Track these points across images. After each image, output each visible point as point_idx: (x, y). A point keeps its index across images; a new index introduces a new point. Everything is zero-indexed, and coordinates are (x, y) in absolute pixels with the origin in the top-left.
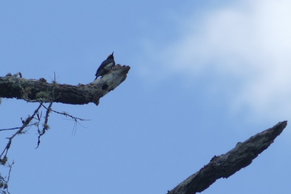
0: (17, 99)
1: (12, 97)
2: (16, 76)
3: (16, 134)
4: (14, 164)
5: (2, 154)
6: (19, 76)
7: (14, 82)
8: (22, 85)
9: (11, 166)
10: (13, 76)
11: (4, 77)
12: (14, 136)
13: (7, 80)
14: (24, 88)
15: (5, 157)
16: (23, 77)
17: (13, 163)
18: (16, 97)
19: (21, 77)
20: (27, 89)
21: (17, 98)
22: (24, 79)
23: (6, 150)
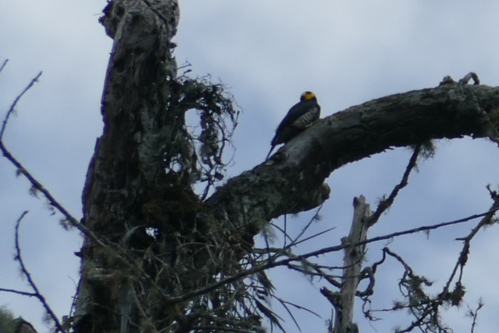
0: (474, 137)
1: (462, 135)
2: (464, 81)
3: (479, 227)
4: (483, 307)
5: (451, 280)
6: (471, 82)
7: (462, 98)
8: (482, 103)
9: (474, 313)
10: (458, 84)
11: (436, 89)
12: (475, 231)
13: (444, 94)
14: (488, 109)
15: (459, 286)
16: (481, 83)
17: (480, 306)
18: (471, 133)
19: (477, 82)
20: (495, 112)
21: (472, 135)
22: (485, 88)
23: (459, 267)
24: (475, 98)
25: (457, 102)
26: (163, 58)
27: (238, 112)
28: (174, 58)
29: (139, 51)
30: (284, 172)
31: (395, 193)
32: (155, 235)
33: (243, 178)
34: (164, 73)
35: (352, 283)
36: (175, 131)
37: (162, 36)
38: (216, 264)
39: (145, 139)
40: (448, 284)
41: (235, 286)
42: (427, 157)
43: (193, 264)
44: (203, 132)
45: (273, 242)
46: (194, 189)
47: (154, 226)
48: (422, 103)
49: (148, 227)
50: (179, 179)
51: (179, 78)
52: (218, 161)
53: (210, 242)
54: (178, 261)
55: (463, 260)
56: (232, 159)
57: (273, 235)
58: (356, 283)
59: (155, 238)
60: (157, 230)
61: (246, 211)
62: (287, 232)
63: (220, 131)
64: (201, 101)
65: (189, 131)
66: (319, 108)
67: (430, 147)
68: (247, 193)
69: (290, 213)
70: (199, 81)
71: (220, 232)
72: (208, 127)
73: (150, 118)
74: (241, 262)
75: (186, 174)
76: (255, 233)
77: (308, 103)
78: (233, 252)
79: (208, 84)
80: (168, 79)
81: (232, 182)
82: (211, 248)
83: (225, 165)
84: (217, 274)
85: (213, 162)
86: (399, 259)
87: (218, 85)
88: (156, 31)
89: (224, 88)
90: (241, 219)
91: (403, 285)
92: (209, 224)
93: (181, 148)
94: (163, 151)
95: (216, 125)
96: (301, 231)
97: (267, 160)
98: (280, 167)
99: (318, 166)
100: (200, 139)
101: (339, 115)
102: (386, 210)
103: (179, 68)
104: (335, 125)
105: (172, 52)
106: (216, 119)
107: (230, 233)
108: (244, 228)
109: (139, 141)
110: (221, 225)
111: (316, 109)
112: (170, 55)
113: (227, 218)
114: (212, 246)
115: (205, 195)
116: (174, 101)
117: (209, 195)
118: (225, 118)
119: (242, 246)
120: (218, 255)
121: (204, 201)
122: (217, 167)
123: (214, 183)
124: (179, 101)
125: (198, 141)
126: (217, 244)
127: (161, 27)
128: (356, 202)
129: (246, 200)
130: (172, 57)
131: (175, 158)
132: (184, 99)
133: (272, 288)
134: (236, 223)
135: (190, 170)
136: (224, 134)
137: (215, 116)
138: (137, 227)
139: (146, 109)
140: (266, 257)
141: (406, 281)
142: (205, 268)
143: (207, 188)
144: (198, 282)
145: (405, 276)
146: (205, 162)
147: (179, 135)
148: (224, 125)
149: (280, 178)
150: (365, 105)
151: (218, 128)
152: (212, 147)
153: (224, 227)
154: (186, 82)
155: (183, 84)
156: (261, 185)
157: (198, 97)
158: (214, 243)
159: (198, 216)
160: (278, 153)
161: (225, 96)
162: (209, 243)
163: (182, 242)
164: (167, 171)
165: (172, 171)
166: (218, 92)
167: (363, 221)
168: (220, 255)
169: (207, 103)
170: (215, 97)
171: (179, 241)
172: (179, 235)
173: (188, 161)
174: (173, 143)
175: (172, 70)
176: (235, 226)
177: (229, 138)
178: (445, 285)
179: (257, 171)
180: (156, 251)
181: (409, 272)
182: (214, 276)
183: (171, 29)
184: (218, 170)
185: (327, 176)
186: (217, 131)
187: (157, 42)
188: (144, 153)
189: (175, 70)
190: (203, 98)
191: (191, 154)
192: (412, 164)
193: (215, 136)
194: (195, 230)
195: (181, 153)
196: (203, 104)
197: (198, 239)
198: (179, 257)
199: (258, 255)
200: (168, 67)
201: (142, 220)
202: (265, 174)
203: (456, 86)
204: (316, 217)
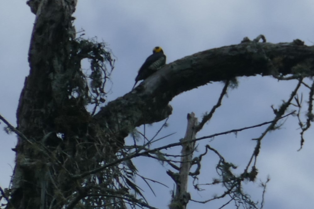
0: (263, 75)
1: (255, 74)
2: (256, 40)
3: (266, 132)
4: (270, 181)
5: (249, 165)
6: (261, 41)
7: (255, 51)
9: (264, 184)
10: (253, 42)
11: (239, 45)
12: (264, 134)
13: (243, 49)
14: (272, 57)
15: (254, 169)
16: (267, 41)
17: (268, 180)
18: (261, 73)
19: (264, 41)
20: (277, 59)
21: (261, 74)
22: (270, 45)
23: (254, 157)
24: (263, 51)
25: (252, 53)
26: (67, 27)
27: (115, 60)
28: (74, 27)
29: (52, 22)
30: (144, 97)
31: (213, 111)
32: (62, 138)
33: (118, 102)
34: (68, 36)
35: (187, 166)
36: (75, 72)
37: (66, 13)
38: (101, 155)
39: (55, 77)
40: (247, 168)
41: (113, 169)
42: (233, 88)
43: (86, 156)
44: (93, 73)
45: (138, 141)
46: (87, 109)
47: (61, 132)
48: (230, 54)
49: (58, 133)
50: (78, 102)
51: (77, 39)
52: (102, 91)
53: (97, 142)
54: (77, 154)
55: (256, 153)
56: (111, 90)
58: (189, 167)
59: (62, 139)
60: (63, 134)
61: (119, 122)
62: (145, 136)
63: (103, 72)
64: (91, 53)
65: (84, 72)
66: (165, 57)
67: (235, 82)
68: (120, 111)
69: (147, 123)
70: (90, 41)
71: (103, 136)
72: (95, 70)
73: (59, 64)
74: (116, 154)
75: (82, 99)
76: (126, 135)
77: (158, 54)
78: (111, 148)
79: (95, 43)
80: (70, 39)
81: (111, 104)
82: (98, 145)
83: (106, 94)
84: (101, 162)
85: (99, 92)
86: (216, 152)
87: (102, 43)
88: (62, 10)
89: (105, 45)
90: (116, 127)
91: (219, 168)
92: (96, 131)
93: (78, 82)
94: (67, 85)
95: (100, 68)
97: (133, 90)
98: (141, 95)
99: (165, 94)
100: (91, 77)
101: (178, 62)
102: (208, 122)
103: (77, 33)
104: (175, 68)
105: (73, 23)
106: (100, 65)
107: (109, 136)
108: (119, 133)
109: (52, 78)
110: (104, 131)
111: (163, 58)
112: (72, 25)
113: (107, 127)
114: (99, 144)
115: (94, 112)
116: (74, 54)
117: (96, 112)
118: (106, 64)
119: (117, 144)
120: (102, 150)
121: (93, 116)
122: (101, 95)
123: (100, 105)
124: (77, 53)
125: (89, 78)
126: (101, 143)
127: (66, 7)
128: (189, 117)
129: (120, 115)
130: (73, 26)
131: (75, 89)
132: (80, 52)
133: (136, 171)
134: (113, 130)
135: (84, 97)
136: (105, 74)
137: (100, 63)
138: (51, 133)
139: (56, 58)
140: (133, 150)
141: (221, 166)
142: (94, 158)
143: (95, 108)
144: (89, 167)
145: (220, 163)
146: (94, 92)
147: (77, 75)
148: (106, 68)
149: (141, 102)
150: (194, 55)
151: (102, 70)
152: (98, 82)
153: (106, 132)
154: (82, 42)
155: (79, 43)
156: (129, 106)
157: (89, 51)
159: (89, 125)
160: (140, 86)
161: (106, 50)
162: (96, 143)
163: (79, 142)
164: (70, 97)
165: (73, 97)
166: (101, 48)
168: (104, 150)
169: (94, 55)
170: (100, 51)
171: (78, 142)
172: (77, 137)
173: (82, 91)
174: (73, 80)
175: (73, 34)
176: (113, 132)
177: (108, 77)
178: (245, 168)
179: (126, 97)
180: (63, 148)
181: (222, 160)
182: (100, 163)
183: (72, 8)
184: (102, 97)
185: (170, 100)
186: (101, 72)
187: (63, 17)
188: (55, 86)
189: (75, 34)
190: (92, 52)
191: (85, 87)
192: (224, 92)
193: (100, 75)
194: (87, 134)
195: (78, 86)
196: (92, 55)
197: (90, 140)
198: (77, 151)
199: (127, 150)
200: (70, 32)
201: (54, 128)
202: (131, 99)
203: (251, 43)
204: (165, 125)
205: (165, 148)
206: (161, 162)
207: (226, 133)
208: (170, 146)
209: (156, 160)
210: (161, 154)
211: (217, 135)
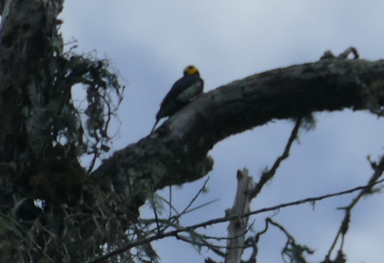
0: (354, 110)
2: (344, 56)
3: (359, 197)
5: (332, 247)
6: (351, 56)
7: (342, 72)
8: (362, 77)
10: (338, 59)
11: (317, 63)
12: (355, 201)
13: (323, 69)
14: (368, 82)
15: (341, 255)
16: (361, 57)
18: (351, 105)
19: (357, 56)
20: (375, 85)
21: (352, 107)
22: (365, 63)
23: (341, 236)
24: (354, 71)
25: (337, 75)
26: (50, 35)
27: (124, 87)
28: (60, 35)
29: (26, 27)
30: (169, 144)
31: (277, 165)
32: (42, 206)
33: (129, 151)
34: (51, 49)
35: (236, 253)
36: (62, 106)
37: (49, 13)
38: (103, 234)
39: (32, 113)
40: (330, 252)
41: (122, 257)
42: (309, 129)
43: (80, 234)
44: (89, 106)
45: (161, 214)
46: (80, 162)
47: (41, 198)
48: (303, 77)
49: (36, 199)
50: (66, 152)
51: (65, 54)
52: (104, 134)
53: (97, 214)
54: (65, 232)
55: (344, 229)
56: (118, 132)
57: (162, 207)
58: (240, 253)
59: (43, 209)
60: (44, 201)
61: (131, 182)
62: (172, 204)
63: (106, 105)
64: (87, 76)
65: (76, 105)
66: (202, 82)
67: (310, 120)
68: (132, 166)
69: (174, 184)
70: (85, 57)
71: (107, 204)
72: (94, 102)
73: (38, 93)
74: (127, 232)
75: (73, 147)
76: (142, 203)
77: (191, 77)
78: (119, 223)
79: (93, 60)
80: (55, 54)
81: (118, 155)
82: (98, 219)
83: (112, 138)
84: (103, 244)
85: (99, 136)
86: (282, 228)
87: (103, 60)
88: (42, 8)
89: (109, 63)
90: (127, 190)
91: (286, 253)
92: (95, 196)
93: (68, 121)
94: (50, 125)
95: (102, 99)
96: (189, 203)
97: (152, 133)
98: (165, 140)
99: (202, 139)
100: (86, 112)
101: (223, 89)
102: (269, 182)
103: (66, 44)
104: (218, 99)
105: (59, 28)
106: (102, 94)
107: (115, 204)
108: (130, 200)
109: (26, 115)
110: (108, 197)
111: (199, 84)
112: (57, 32)
113: (113, 190)
114: (99, 217)
115: (91, 168)
116: (61, 76)
117: (96, 167)
118: (111, 92)
119: (127, 216)
120: (104, 226)
121: (90, 173)
122: (102, 141)
123: (101, 156)
124: (66, 76)
125: (84, 115)
126: (103, 215)
127: (48, 4)
128: (240, 175)
129: (132, 172)
130: (59, 33)
131: (62, 131)
132: (70, 75)
133: (157, 258)
134: (122, 195)
135: (77, 144)
136: (109, 109)
137: (101, 91)
138: (25, 199)
139: (34, 84)
140: (154, 226)
141: (289, 250)
142: (92, 238)
143: (94, 161)
144: (85, 252)
145: (287, 245)
146: (92, 135)
147: (65, 109)
148: (110, 99)
149: (164, 151)
150: (248, 79)
151: (104, 102)
152: (97, 121)
153: (110, 198)
154: (73, 58)
155: (69, 60)
156: (146, 158)
157: (85, 72)
158: (100, 214)
159: (85, 187)
160: (163, 126)
161: (110, 70)
162: (95, 215)
163: (69, 213)
164: (54, 144)
165: (58, 145)
166: (103, 68)
167: (246, 193)
168: (107, 225)
169: (93, 78)
170: (101, 72)
171: (67, 213)
172: (66, 206)
173: (74, 134)
174: (60, 117)
175: (59, 47)
176: (121, 198)
177: (114, 113)
178: (327, 253)
179: (142, 143)
180: (44, 222)
181: (291, 241)
182: (101, 247)
183: (57, 6)
184: (104, 143)
185: (211, 147)
186: (103, 106)
187: (44, 19)
188: (31, 126)
189: (62, 46)
190: (88, 73)
191: (78, 128)
192: (294, 136)
193: (101, 110)
194: (82, 202)
195: (68, 127)
196: (88, 79)
197: (84, 210)
198: (66, 228)
199: (143, 225)
200: (55, 44)
201: (30, 192)
202: (150, 147)
203: (336, 61)
204: (203, 190)
205: (204, 225)
206: (197, 247)
207: (297, 203)
208: (211, 223)
209: (189, 244)
210: (197, 235)
211: (284, 206)
